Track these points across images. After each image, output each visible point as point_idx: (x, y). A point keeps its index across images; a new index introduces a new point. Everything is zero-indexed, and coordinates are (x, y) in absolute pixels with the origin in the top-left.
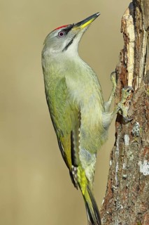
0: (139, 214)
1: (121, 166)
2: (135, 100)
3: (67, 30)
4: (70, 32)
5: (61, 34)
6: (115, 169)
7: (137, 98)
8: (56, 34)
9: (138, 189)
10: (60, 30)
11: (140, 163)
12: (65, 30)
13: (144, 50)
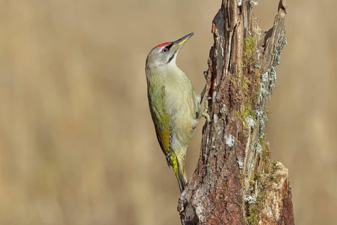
0: (225, 177)
1: (210, 139)
2: (223, 86)
3: (169, 47)
4: (171, 49)
5: (165, 51)
6: (206, 141)
7: (224, 85)
8: (160, 50)
9: (225, 157)
10: (163, 47)
11: (226, 137)
12: (167, 47)
13: (230, 46)
